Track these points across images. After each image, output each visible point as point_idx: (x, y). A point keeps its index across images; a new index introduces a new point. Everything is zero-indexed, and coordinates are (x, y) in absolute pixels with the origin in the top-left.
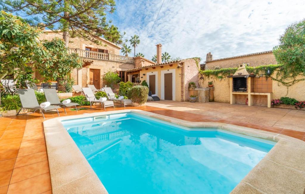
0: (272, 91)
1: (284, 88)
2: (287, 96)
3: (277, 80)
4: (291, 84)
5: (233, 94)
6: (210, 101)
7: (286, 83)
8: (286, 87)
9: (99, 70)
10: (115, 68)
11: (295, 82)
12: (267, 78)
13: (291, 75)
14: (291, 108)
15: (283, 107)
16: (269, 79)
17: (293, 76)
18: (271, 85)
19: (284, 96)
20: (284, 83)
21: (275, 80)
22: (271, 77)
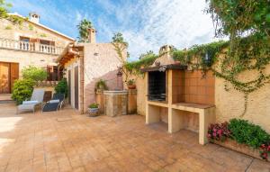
0: (214, 102)
1: (237, 97)
2: (245, 118)
3: (224, 77)
4: (253, 85)
5: (149, 105)
6: (128, 113)
7: (243, 84)
8: (243, 94)
9: (18, 64)
10: (46, 62)
11: (263, 82)
12: (205, 71)
13: (254, 62)
14: (251, 153)
15: (232, 147)
16: (210, 73)
17: (258, 66)
18: (213, 87)
19: (237, 115)
20: (237, 84)
21: (221, 76)
22: (213, 70)
